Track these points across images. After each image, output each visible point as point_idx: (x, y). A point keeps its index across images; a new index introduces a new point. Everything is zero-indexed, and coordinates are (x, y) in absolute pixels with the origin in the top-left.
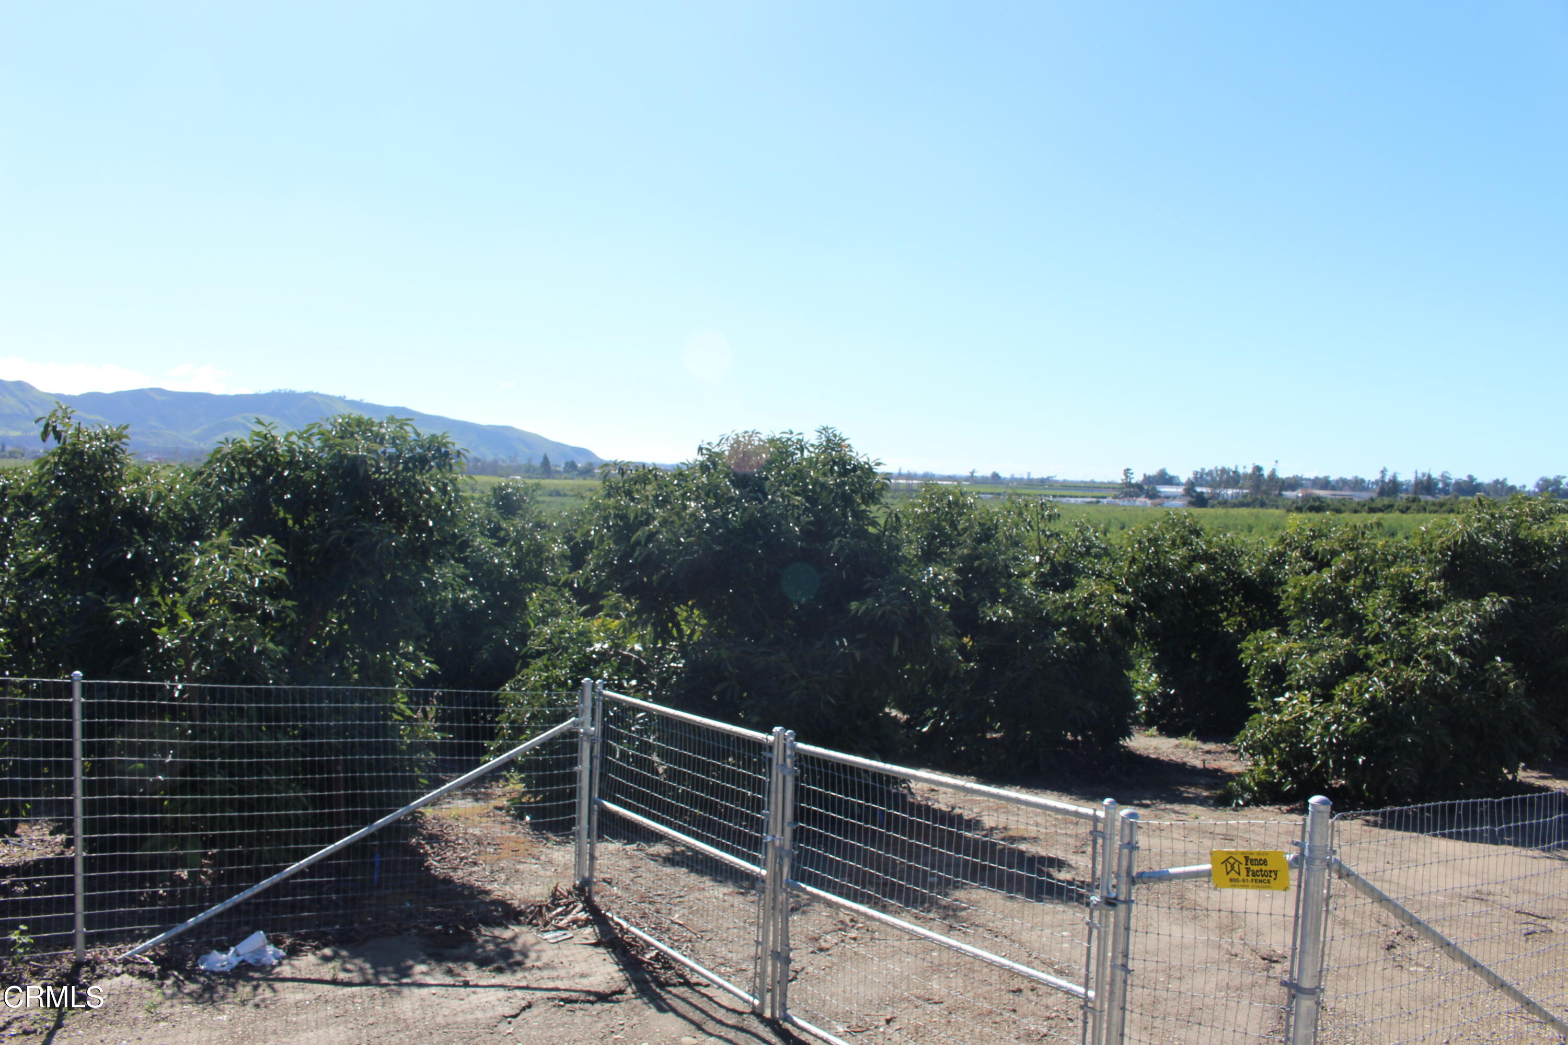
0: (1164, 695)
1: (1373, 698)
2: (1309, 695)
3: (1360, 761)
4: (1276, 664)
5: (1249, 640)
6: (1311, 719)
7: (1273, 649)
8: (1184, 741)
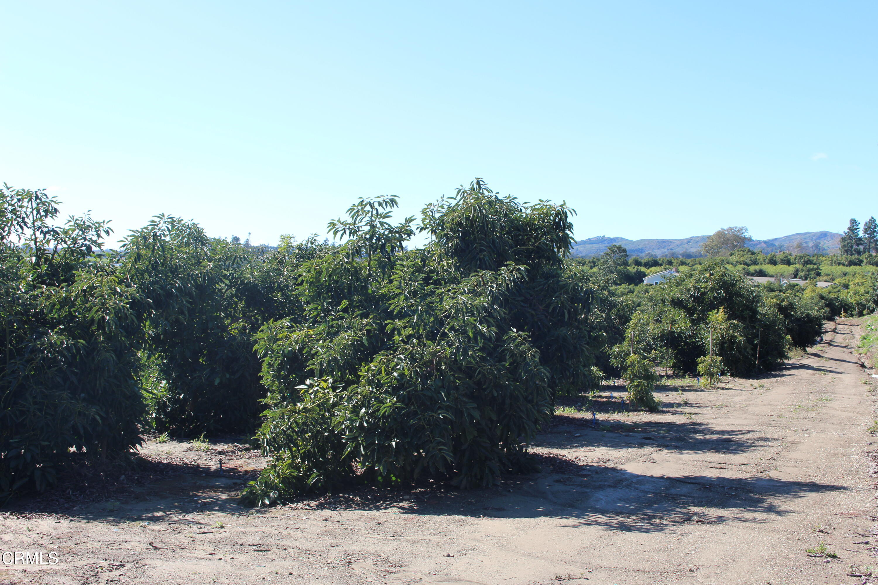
0: (174, 401)
1: (402, 375)
2: (330, 380)
3: (394, 443)
4: (292, 352)
5: (262, 331)
6: (335, 405)
7: (288, 338)
8: (196, 444)
